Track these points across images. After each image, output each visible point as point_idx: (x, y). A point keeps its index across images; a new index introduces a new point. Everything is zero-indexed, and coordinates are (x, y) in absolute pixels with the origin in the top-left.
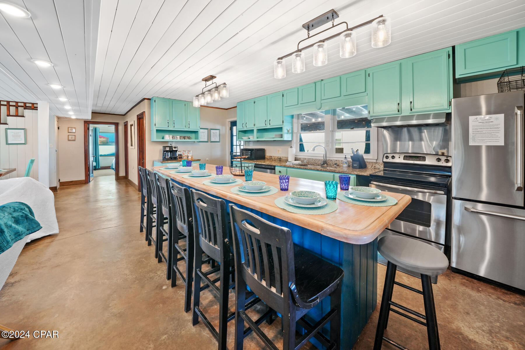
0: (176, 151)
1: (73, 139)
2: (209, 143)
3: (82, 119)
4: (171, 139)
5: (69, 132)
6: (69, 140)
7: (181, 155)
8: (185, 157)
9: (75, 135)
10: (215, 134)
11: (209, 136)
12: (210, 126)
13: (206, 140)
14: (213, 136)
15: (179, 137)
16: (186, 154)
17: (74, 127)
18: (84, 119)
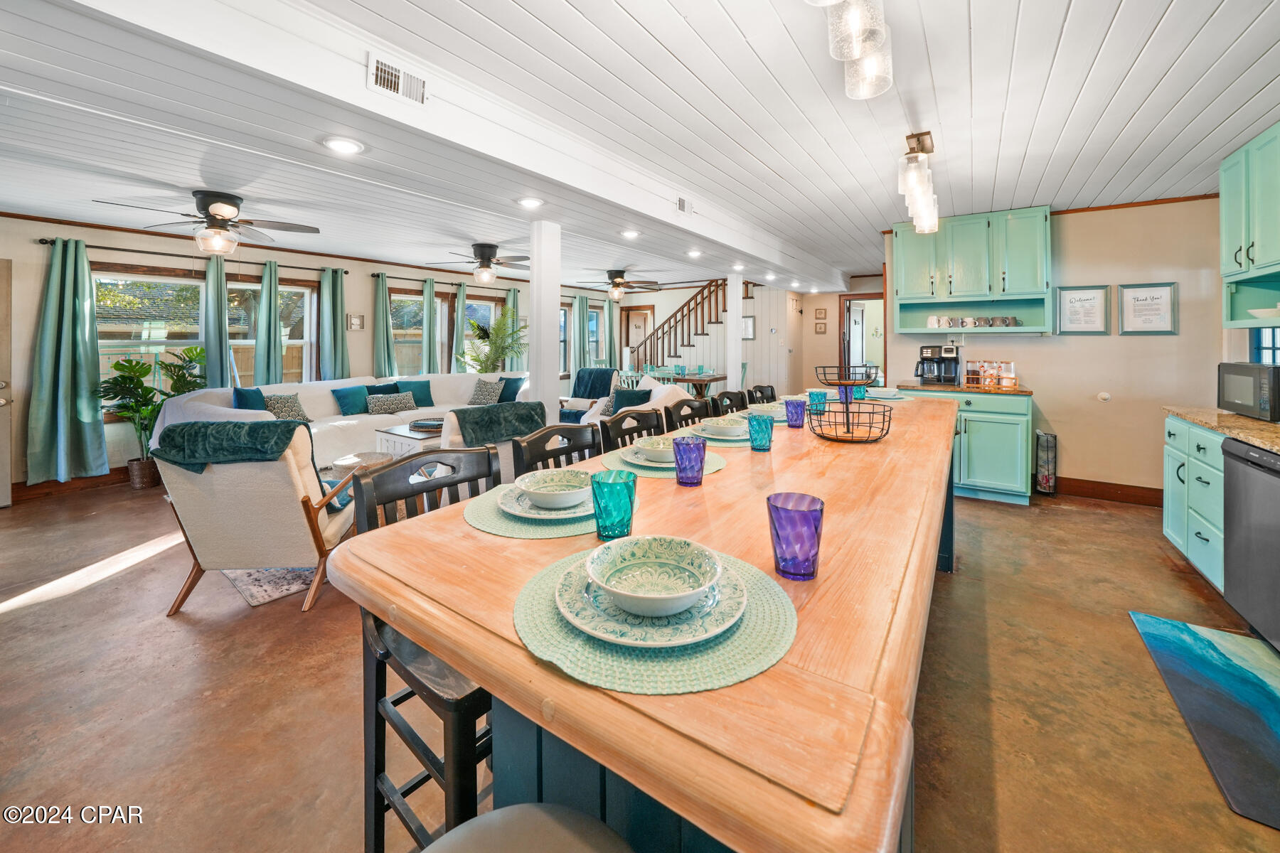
0: (956, 360)
1: (823, 330)
2: (1114, 339)
3: (835, 292)
4: (945, 328)
5: (816, 318)
6: (817, 333)
7: (975, 373)
8: (988, 380)
9: (825, 324)
10: (1148, 305)
11: (1112, 310)
12: (1114, 276)
13: (1099, 327)
14: (1135, 311)
15: (969, 320)
16: (994, 372)
17: (824, 308)
18: (838, 292)
